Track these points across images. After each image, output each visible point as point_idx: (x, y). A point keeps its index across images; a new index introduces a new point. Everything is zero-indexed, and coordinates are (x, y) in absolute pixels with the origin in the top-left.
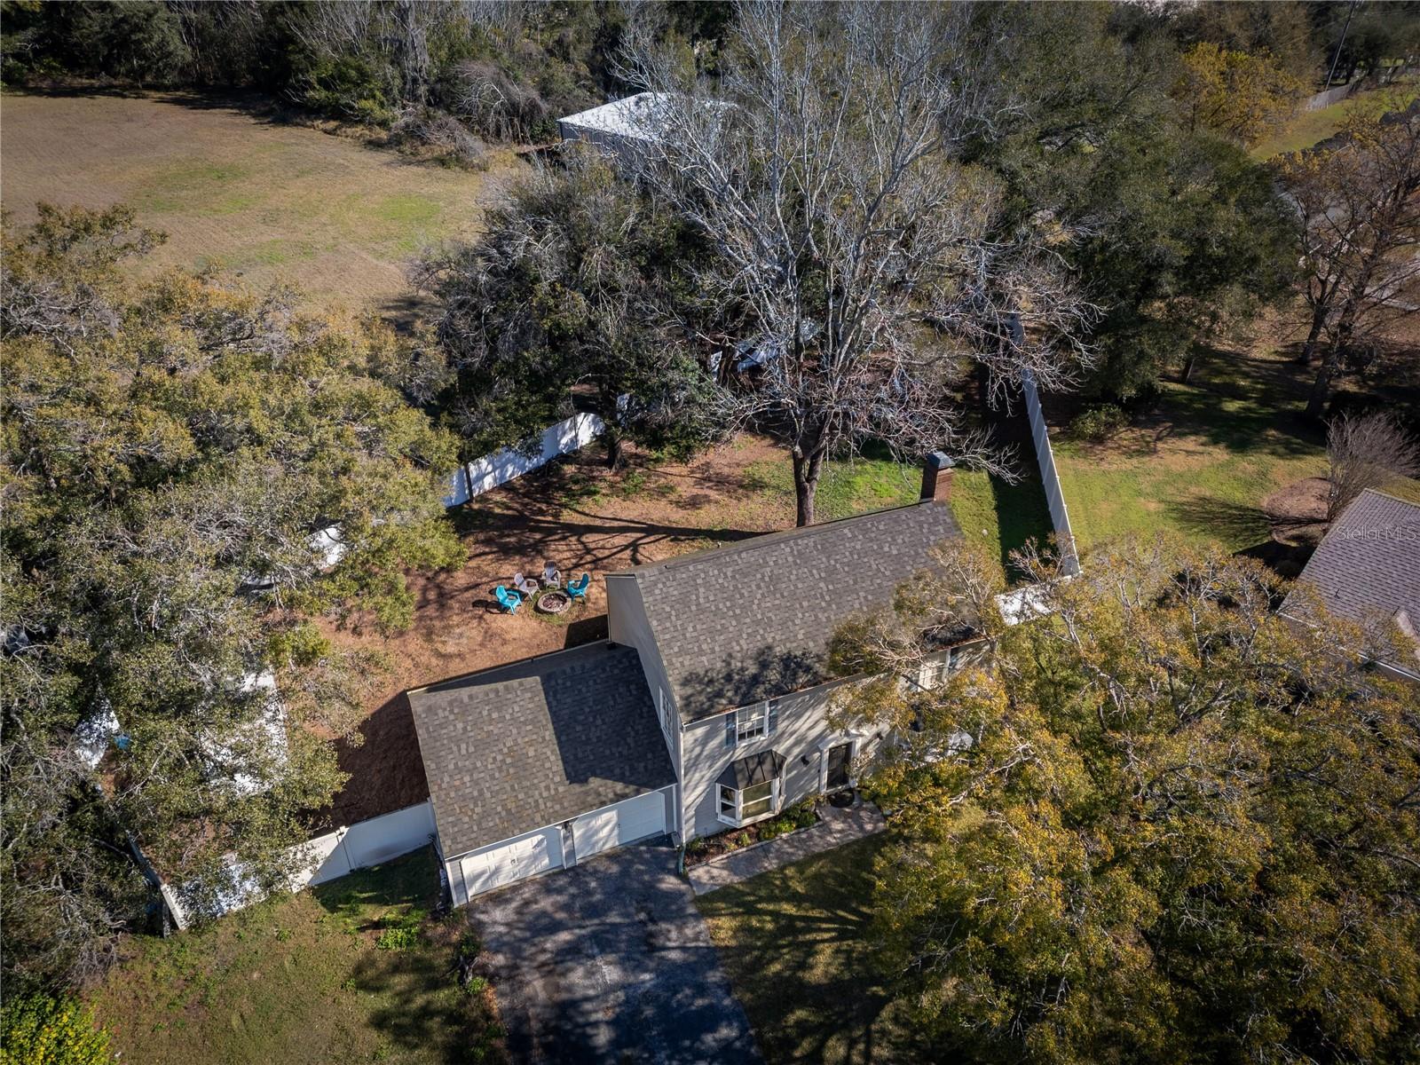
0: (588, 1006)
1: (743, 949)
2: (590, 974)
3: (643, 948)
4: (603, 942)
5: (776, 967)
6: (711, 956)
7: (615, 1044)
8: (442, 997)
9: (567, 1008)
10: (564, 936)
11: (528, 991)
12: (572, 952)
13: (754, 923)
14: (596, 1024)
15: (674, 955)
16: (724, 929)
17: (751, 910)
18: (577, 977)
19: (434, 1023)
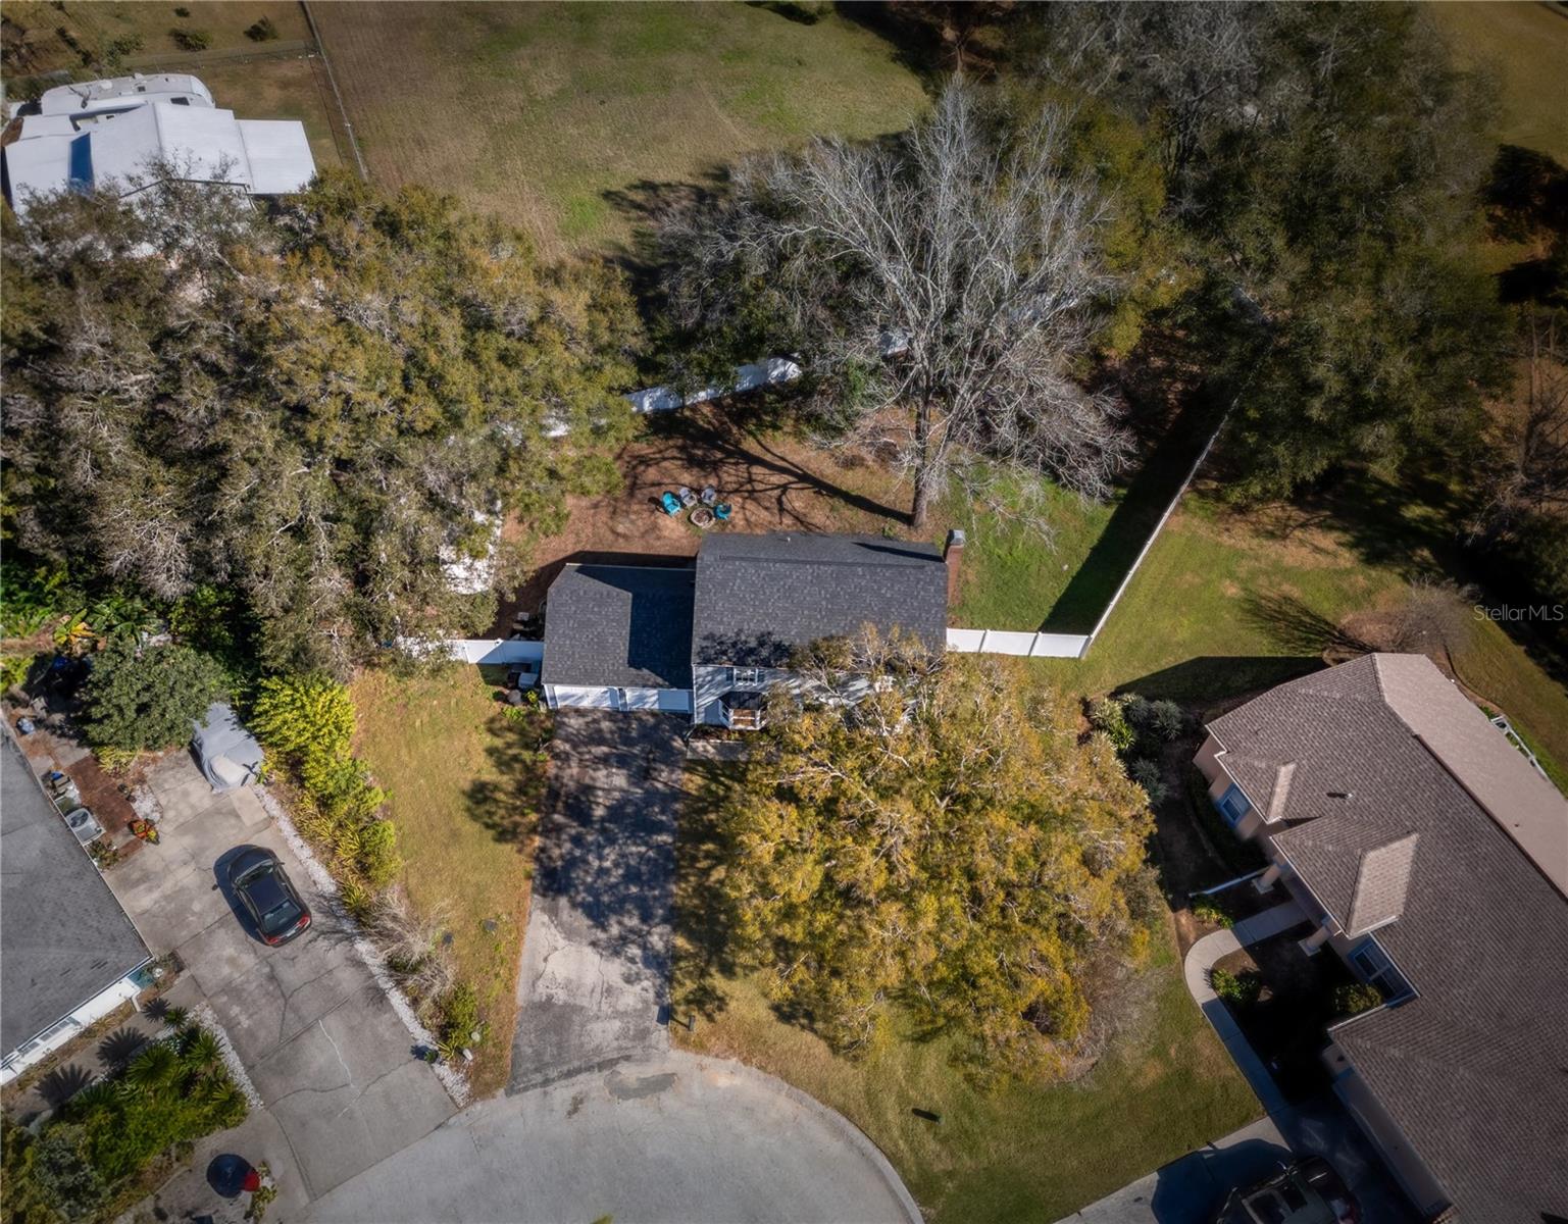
1: (699, 799)
2: (608, 776)
3: (643, 775)
4: (622, 761)
5: (713, 816)
6: (677, 794)
7: (603, 820)
8: (527, 755)
9: (588, 789)
10: (605, 749)
11: (568, 771)
12: (604, 760)
13: (713, 787)
14: (598, 804)
15: (659, 786)
16: (693, 783)
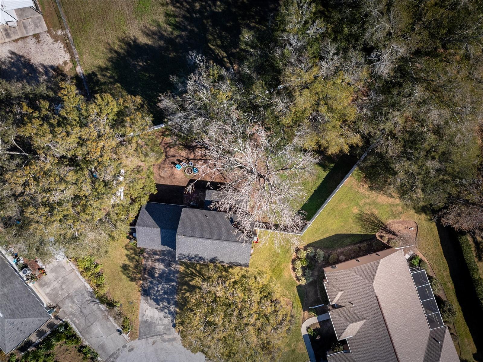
0: (156, 270)
1: (183, 273)
2: (159, 265)
3: (168, 265)
4: (163, 261)
5: (187, 279)
6: (178, 272)
7: (158, 277)
8: (136, 257)
9: (154, 268)
10: (157, 257)
11: (148, 263)
12: (158, 260)
13: (187, 270)
14: (156, 273)
15: (173, 269)
16: (182, 269)
17: (188, 268)
18: (157, 264)
19: (134, 260)
